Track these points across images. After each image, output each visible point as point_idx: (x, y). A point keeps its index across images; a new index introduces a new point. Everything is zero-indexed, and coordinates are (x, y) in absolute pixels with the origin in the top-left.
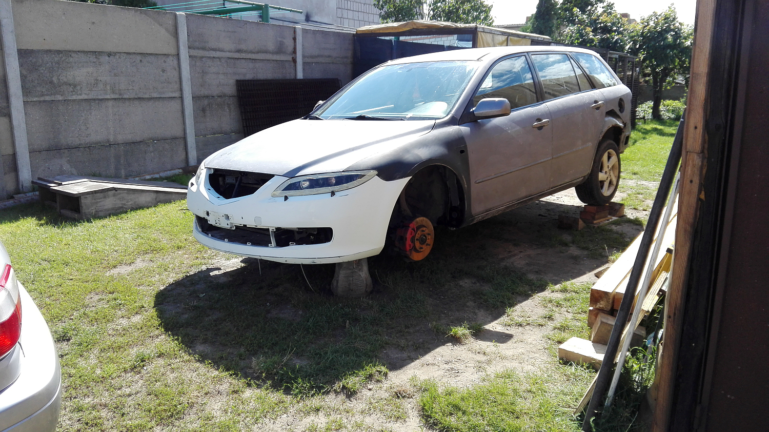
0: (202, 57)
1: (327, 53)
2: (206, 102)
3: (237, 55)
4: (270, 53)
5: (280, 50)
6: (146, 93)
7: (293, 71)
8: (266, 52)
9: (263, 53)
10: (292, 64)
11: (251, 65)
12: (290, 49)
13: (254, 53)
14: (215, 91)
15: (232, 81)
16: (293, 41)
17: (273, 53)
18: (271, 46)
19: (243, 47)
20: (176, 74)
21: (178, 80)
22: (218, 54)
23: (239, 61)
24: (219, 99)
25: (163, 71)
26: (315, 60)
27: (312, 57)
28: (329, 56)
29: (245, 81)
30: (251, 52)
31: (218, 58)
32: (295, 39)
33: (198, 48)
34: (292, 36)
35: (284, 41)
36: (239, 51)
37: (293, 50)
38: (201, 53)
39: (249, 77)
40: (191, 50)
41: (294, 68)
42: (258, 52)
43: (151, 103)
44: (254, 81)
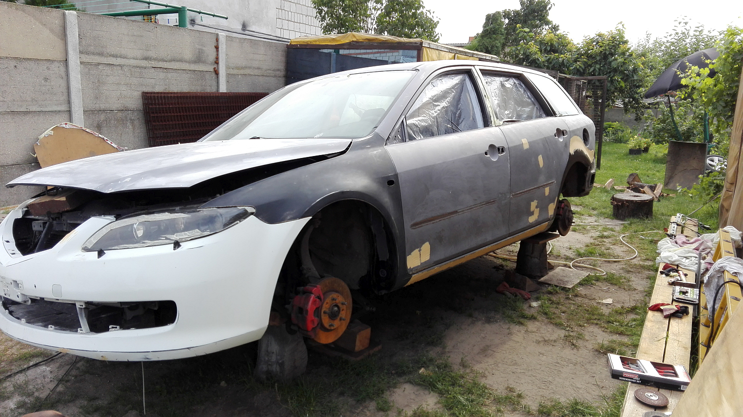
0: (99, 64)
1: (256, 64)
2: (102, 117)
3: (144, 63)
4: (186, 62)
5: (199, 59)
6: (21, 106)
7: (215, 83)
8: (181, 61)
9: (177, 61)
10: (214, 75)
11: (162, 75)
12: (212, 58)
13: (166, 61)
14: (115, 105)
15: (137, 94)
16: (215, 50)
17: (189, 62)
18: (188, 54)
19: (151, 54)
20: (63, 83)
21: (65, 91)
22: (119, 61)
23: (146, 71)
24: (120, 114)
25: (46, 79)
26: (242, 72)
27: (238, 68)
28: (258, 68)
29: (155, 93)
30: (163, 60)
31: (119, 65)
32: (217, 48)
33: (93, 54)
34: (214, 44)
35: (204, 48)
36: (146, 59)
37: (215, 60)
38: (97, 59)
39: (159, 89)
40: (83, 56)
41: (216, 80)
42: (170, 61)
43: (27, 118)
44: (165, 93)
